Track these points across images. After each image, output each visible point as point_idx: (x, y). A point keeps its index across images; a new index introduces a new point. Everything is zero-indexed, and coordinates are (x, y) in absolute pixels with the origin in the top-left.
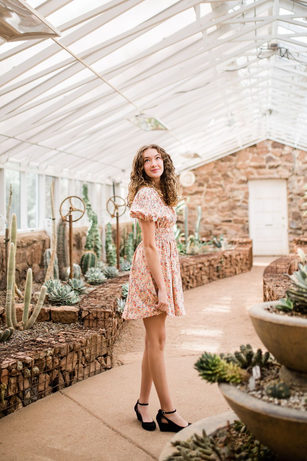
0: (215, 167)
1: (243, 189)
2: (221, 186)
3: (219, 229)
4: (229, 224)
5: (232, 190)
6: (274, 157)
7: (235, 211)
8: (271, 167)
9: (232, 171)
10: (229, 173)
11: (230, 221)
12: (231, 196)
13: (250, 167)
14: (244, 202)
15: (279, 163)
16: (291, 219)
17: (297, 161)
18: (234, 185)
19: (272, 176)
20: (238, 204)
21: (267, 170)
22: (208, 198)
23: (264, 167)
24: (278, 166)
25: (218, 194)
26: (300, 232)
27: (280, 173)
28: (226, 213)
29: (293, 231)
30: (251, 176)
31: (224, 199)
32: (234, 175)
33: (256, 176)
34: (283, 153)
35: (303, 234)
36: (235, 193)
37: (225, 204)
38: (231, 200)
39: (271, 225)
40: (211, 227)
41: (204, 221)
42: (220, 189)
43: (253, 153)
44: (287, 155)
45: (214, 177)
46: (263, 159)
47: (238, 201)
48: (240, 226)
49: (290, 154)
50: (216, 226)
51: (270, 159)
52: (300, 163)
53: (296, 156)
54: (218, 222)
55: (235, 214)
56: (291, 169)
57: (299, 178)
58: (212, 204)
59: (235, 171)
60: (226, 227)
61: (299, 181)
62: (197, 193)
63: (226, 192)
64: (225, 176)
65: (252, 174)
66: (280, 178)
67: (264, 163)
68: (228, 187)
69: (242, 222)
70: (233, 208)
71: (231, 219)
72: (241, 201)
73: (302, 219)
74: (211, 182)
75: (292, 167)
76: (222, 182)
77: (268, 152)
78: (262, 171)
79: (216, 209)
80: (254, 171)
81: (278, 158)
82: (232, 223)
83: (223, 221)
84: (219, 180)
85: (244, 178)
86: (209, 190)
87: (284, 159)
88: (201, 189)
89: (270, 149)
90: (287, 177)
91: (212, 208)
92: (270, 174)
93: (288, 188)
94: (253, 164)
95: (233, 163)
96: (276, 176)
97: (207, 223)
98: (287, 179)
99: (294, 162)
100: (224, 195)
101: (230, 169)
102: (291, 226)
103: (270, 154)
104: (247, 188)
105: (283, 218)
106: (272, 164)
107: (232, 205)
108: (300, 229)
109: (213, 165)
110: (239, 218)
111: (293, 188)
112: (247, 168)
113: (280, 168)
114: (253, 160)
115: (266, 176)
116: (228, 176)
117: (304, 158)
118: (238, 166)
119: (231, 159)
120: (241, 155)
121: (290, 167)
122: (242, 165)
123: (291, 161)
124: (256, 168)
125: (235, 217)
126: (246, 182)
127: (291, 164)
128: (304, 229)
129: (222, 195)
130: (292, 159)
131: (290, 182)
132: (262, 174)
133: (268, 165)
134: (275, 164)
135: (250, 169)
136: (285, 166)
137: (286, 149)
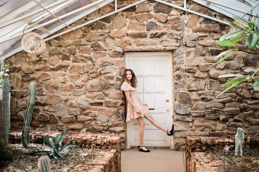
0: (84, 36)
1: (118, 63)
2: (91, 59)
3: (87, 114)
4: (100, 107)
5: (104, 65)
6: (158, 23)
7: (107, 92)
8: (154, 36)
9: (104, 41)
10: (101, 43)
11: (101, 104)
12: (102, 72)
13: (128, 35)
15: (164, 30)
16: (177, 102)
17: (186, 28)
18: (108, 59)
19: (154, 47)
20: (112, 82)
21: (148, 40)
22: (74, 74)
23: (144, 36)
24: (163, 34)
25: (86, 69)
26: (189, 119)
27: (165, 43)
28: (95, 94)
29: (179, 117)
30: (129, 48)
31: (94, 75)
32: (107, 45)
33: (135, 47)
34: (169, 18)
35: (193, 121)
36: (108, 69)
37: (95, 82)
38: (102, 77)
40: (78, 111)
41: (68, 103)
42: (89, 62)
43: (131, 18)
44: (174, 20)
45: (81, 48)
46: (143, 25)
47: (111, 78)
48: (113, 110)
49: (178, 19)
50: (83, 110)
51: (151, 26)
52: (191, 32)
53: (185, 22)
54: (85, 104)
55: (107, 95)
56: (179, 38)
57: (189, 49)
58: (79, 82)
59: (108, 40)
60: (94, 111)
61: (189, 53)
62: (61, 67)
63: (96, 66)
64: (96, 47)
65: (130, 44)
66: (165, 51)
67: (144, 31)
68: (99, 61)
69: (115, 105)
70: (106, 87)
71: (102, 101)
72: (115, 78)
73: (193, 102)
74: (78, 54)
75: (180, 35)
76: (92, 54)
77: (151, 17)
78: (142, 40)
79: (83, 89)
80: (132, 40)
81: (163, 25)
82: (103, 107)
83: (91, 104)
84: (87, 51)
85: (120, 50)
86: (75, 64)
87: (170, 25)
88: (65, 62)
89: (152, 13)
90: (173, 48)
91: (80, 87)
92: (152, 44)
93: (174, 63)
94: (130, 32)
96: (160, 47)
97: (71, 105)
98: (172, 51)
99: (182, 30)
100: (94, 70)
101: (101, 38)
102: (178, 111)
103: (152, 20)
104: (124, 62)
105: (168, 101)
106: (154, 31)
107: (103, 83)
108: (188, 115)
109: (81, 33)
110: (113, 101)
111: (182, 63)
112: (123, 36)
113: (165, 37)
114: (132, 26)
115: (147, 48)
116: (99, 46)
117: (195, 25)
118: (111, 35)
119: (104, 25)
120: (117, 20)
121: (177, 35)
122: (117, 33)
123: (179, 28)
124: (135, 36)
125: (107, 99)
126: (123, 54)
127: (178, 33)
128: (194, 115)
129: (91, 71)
130: (179, 26)
131: (178, 54)
132: (143, 45)
133: (149, 34)
134: (159, 32)
135: (126, 38)
136: (171, 34)
137: (173, 12)
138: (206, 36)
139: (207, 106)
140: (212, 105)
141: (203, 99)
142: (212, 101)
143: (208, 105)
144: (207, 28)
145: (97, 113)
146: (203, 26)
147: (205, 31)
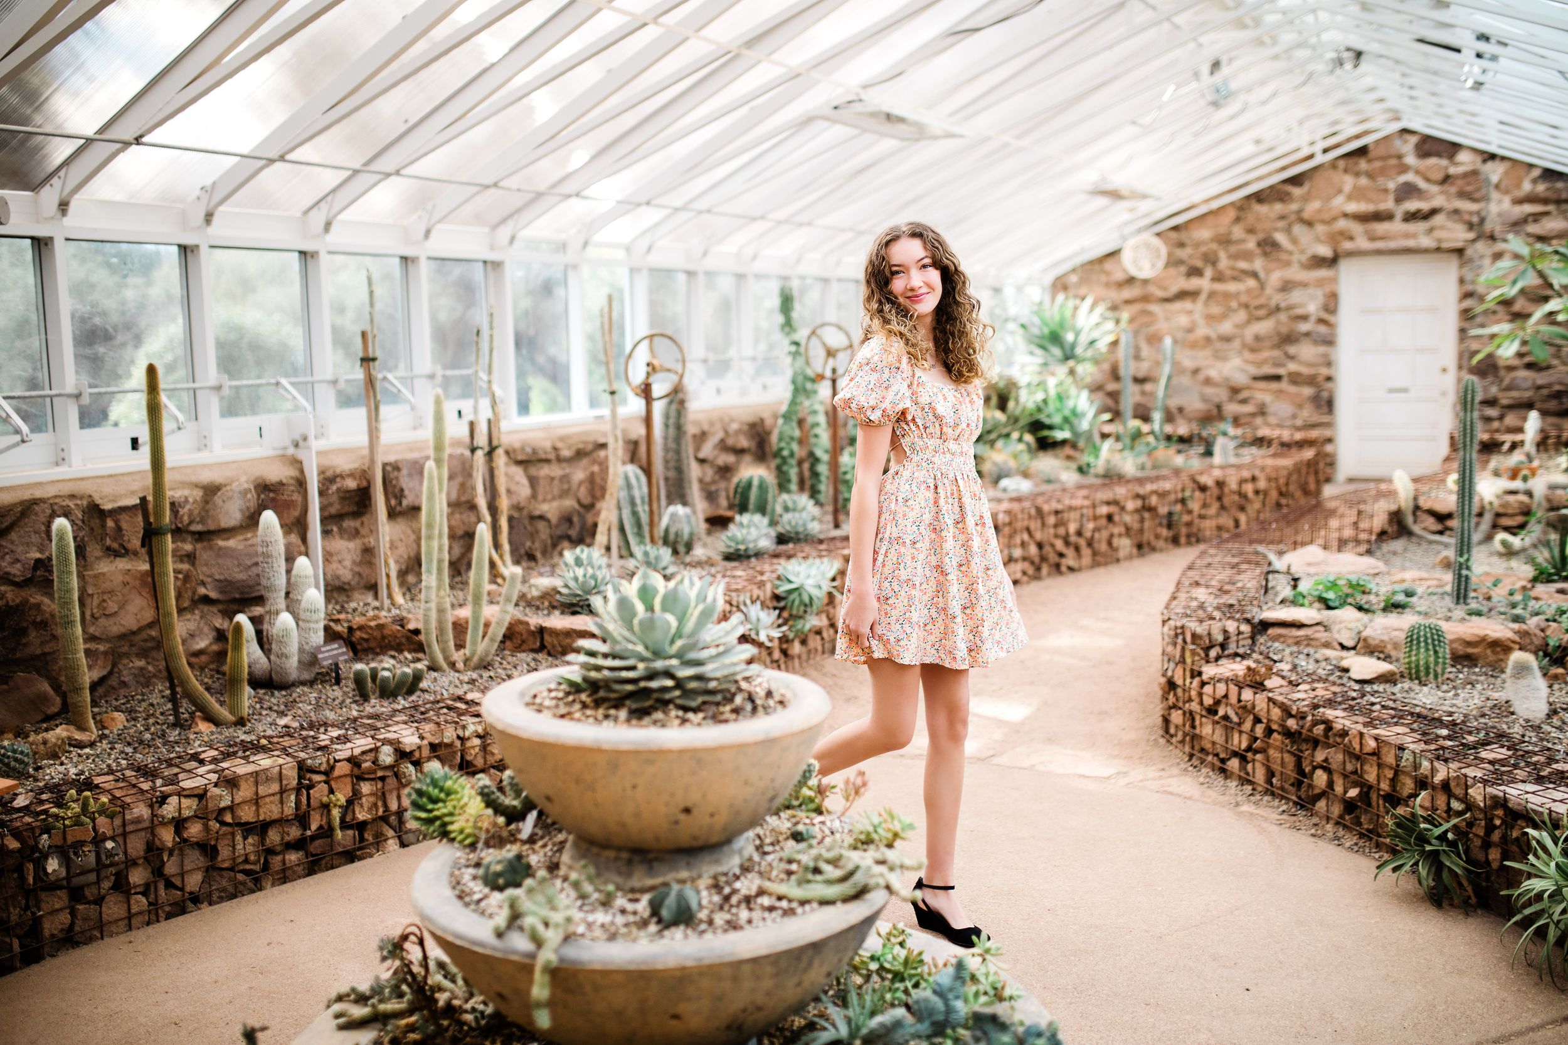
0: (1238, 220)
1: (1320, 283)
2: (1254, 275)
3: (1244, 401)
4: (1274, 385)
5: (1287, 287)
6: (1422, 184)
7: (1292, 350)
8: (1412, 217)
9: (1288, 230)
10: (1280, 238)
11: (1277, 378)
12: (1283, 305)
13: (1346, 215)
14: (1321, 321)
15: (1438, 201)
17: (1495, 195)
18: (1295, 273)
19: (1411, 243)
20: (1304, 327)
21: (1397, 226)
22: (1216, 310)
23: (1387, 217)
24: (1433, 212)
25: (1244, 299)
26: (1492, 412)
27: (1438, 234)
28: (1266, 354)
30: (1347, 245)
31: (1261, 313)
32: (1294, 241)
33: (1363, 243)
34: (1452, 170)
35: (1501, 418)
36: (1296, 296)
37: (1264, 327)
38: (1283, 317)
39: (1405, 390)
40: (1222, 395)
41: (1201, 376)
42: (1251, 283)
43: (1357, 174)
44: (1465, 175)
45: (1233, 249)
46: (1386, 191)
47: (1304, 318)
48: (1308, 391)
49: (1475, 173)
50: (1235, 391)
51: (1408, 191)
52: (1506, 203)
53: (1495, 178)
54: (1241, 379)
55: (1292, 358)
56: (1475, 219)
57: (1497, 247)
58: (1226, 327)
59: (1298, 230)
60: (1263, 394)
61: (1497, 257)
62: (1182, 295)
63: (1269, 291)
64: (1269, 246)
65: (1351, 238)
66: (1438, 250)
67: (1388, 204)
68: (1275, 278)
69: (1311, 381)
70: (1288, 339)
71: (1281, 371)
72: (1313, 319)
73: (1502, 373)
74: (1224, 263)
75: (1478, 213)
76: (1258, 264)
77: (1404, 169)
78: (1381, 228)
79: (1237, 343)
80: (1356, 228)
81: (1435, 189)
82: (1284, 385)
83: (1256, 378)
84: (1247, 256)
85: (1325, 251)
86: (1219, 287)
87: (1453, 190)
88: (1194, 283)
89: (1411, 160)
90: (1459, 245)
91: (1227, 339)
92: (1407, 236)
93: (1462, 281)
94: (1353, 207)
95: (1294, 207)
96: (1426, 242)
97: (1208, 381)
98: (1460, 252)
99: (1486, 199)
100: (1261, 301)
101: (1281, 224)
103: (1409, 177)
104: (1334, 280)
105: (1444, 370)
106: (1412, 205)
107: (1284, 330)
108: (1492, 402)
109: (1232, 214)
110: (1306, 371)
112: (1335, 219)
113: (1438, 220)
114: (1357, 194)
115: (1393, 245)
116: (1275, 245)
117: (1518, 185)
118: (1306, 215)
119: (1288, 194)
120: (1320, 180)
121: (1471, 213)
122: (1319, 211)
123: (1477, 195)
124: (1364, 218)
125: (1292, 367)
126: (1332, 262)
127: (1473, 207)
128: (1505, 402)
129: (1257, 302)
130: (1478, 189)
131: (1470, 260)
132: (1382, 238)
133: (1399, 211)
134: (1425, 206)
135: (1342, 224)
136: (1456, 212)
137: (1463, 157)
138: (1546, 214)
139: (1540, 382)
140: (1552, 379)
141: (1530, 366)
142: (1551, 371)
143: (1541, 379)
144: (1549, 194)
145: (1267, 398)
146: (1541, 188)
147: (1545, 201)
